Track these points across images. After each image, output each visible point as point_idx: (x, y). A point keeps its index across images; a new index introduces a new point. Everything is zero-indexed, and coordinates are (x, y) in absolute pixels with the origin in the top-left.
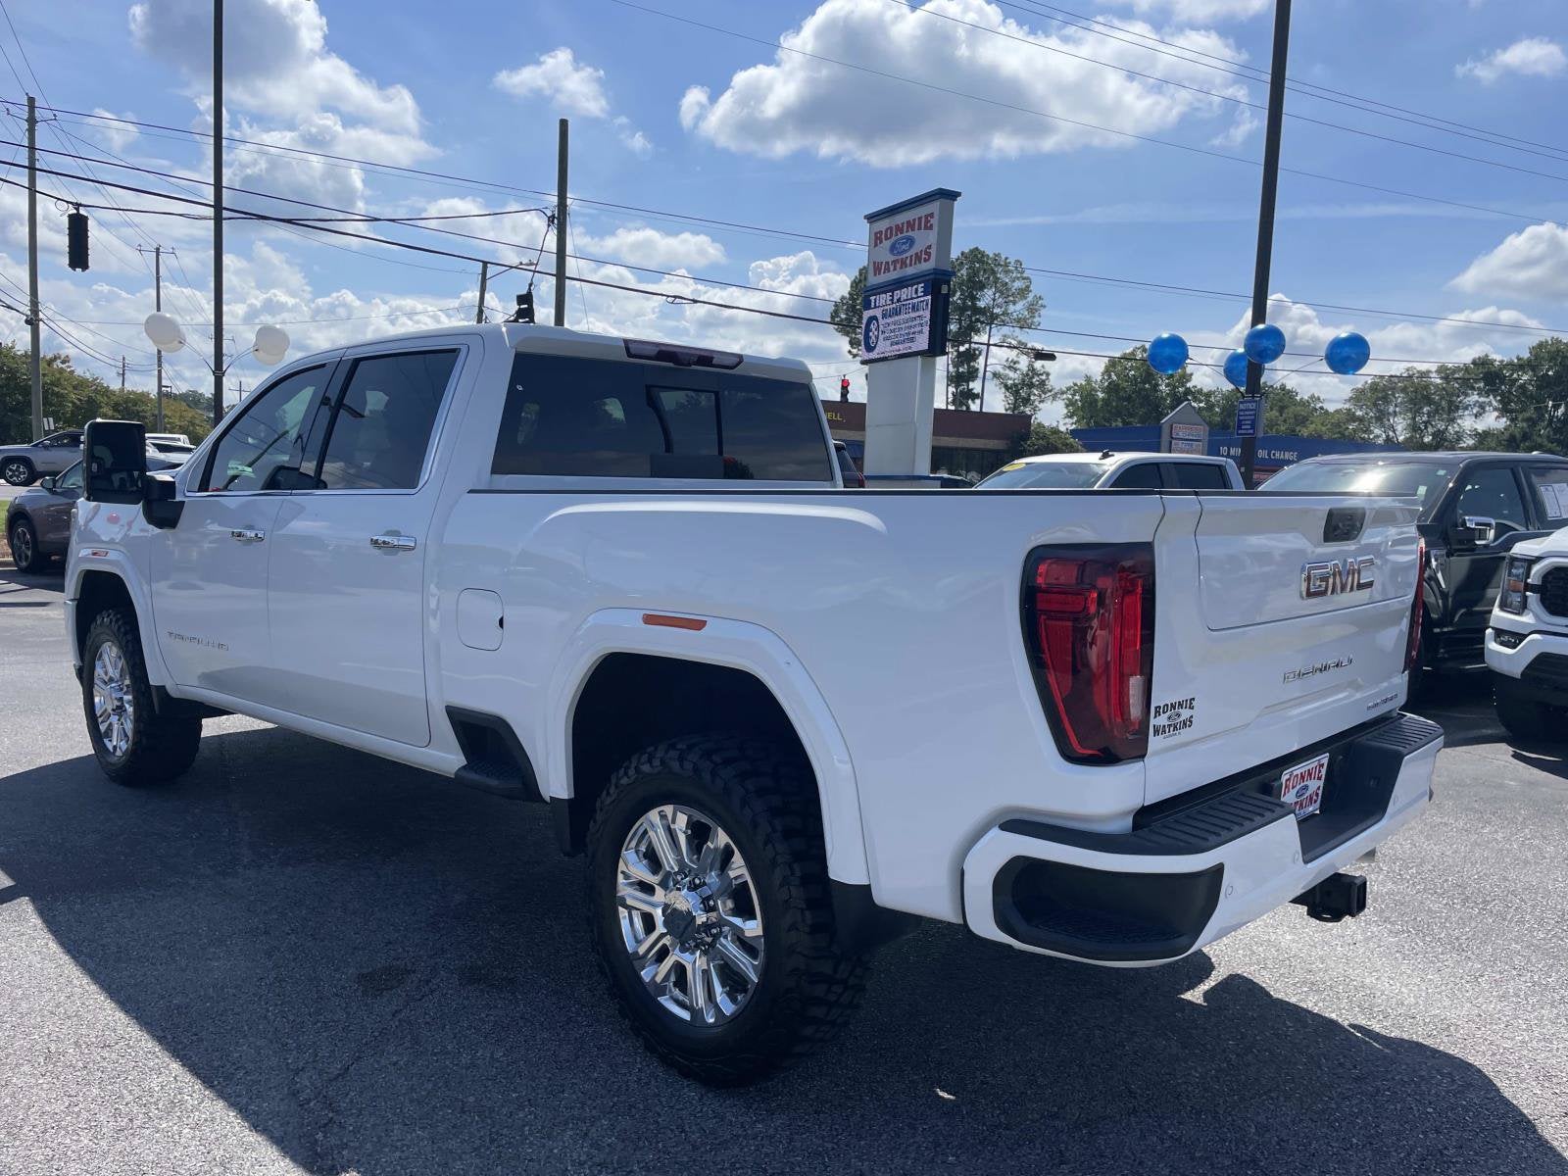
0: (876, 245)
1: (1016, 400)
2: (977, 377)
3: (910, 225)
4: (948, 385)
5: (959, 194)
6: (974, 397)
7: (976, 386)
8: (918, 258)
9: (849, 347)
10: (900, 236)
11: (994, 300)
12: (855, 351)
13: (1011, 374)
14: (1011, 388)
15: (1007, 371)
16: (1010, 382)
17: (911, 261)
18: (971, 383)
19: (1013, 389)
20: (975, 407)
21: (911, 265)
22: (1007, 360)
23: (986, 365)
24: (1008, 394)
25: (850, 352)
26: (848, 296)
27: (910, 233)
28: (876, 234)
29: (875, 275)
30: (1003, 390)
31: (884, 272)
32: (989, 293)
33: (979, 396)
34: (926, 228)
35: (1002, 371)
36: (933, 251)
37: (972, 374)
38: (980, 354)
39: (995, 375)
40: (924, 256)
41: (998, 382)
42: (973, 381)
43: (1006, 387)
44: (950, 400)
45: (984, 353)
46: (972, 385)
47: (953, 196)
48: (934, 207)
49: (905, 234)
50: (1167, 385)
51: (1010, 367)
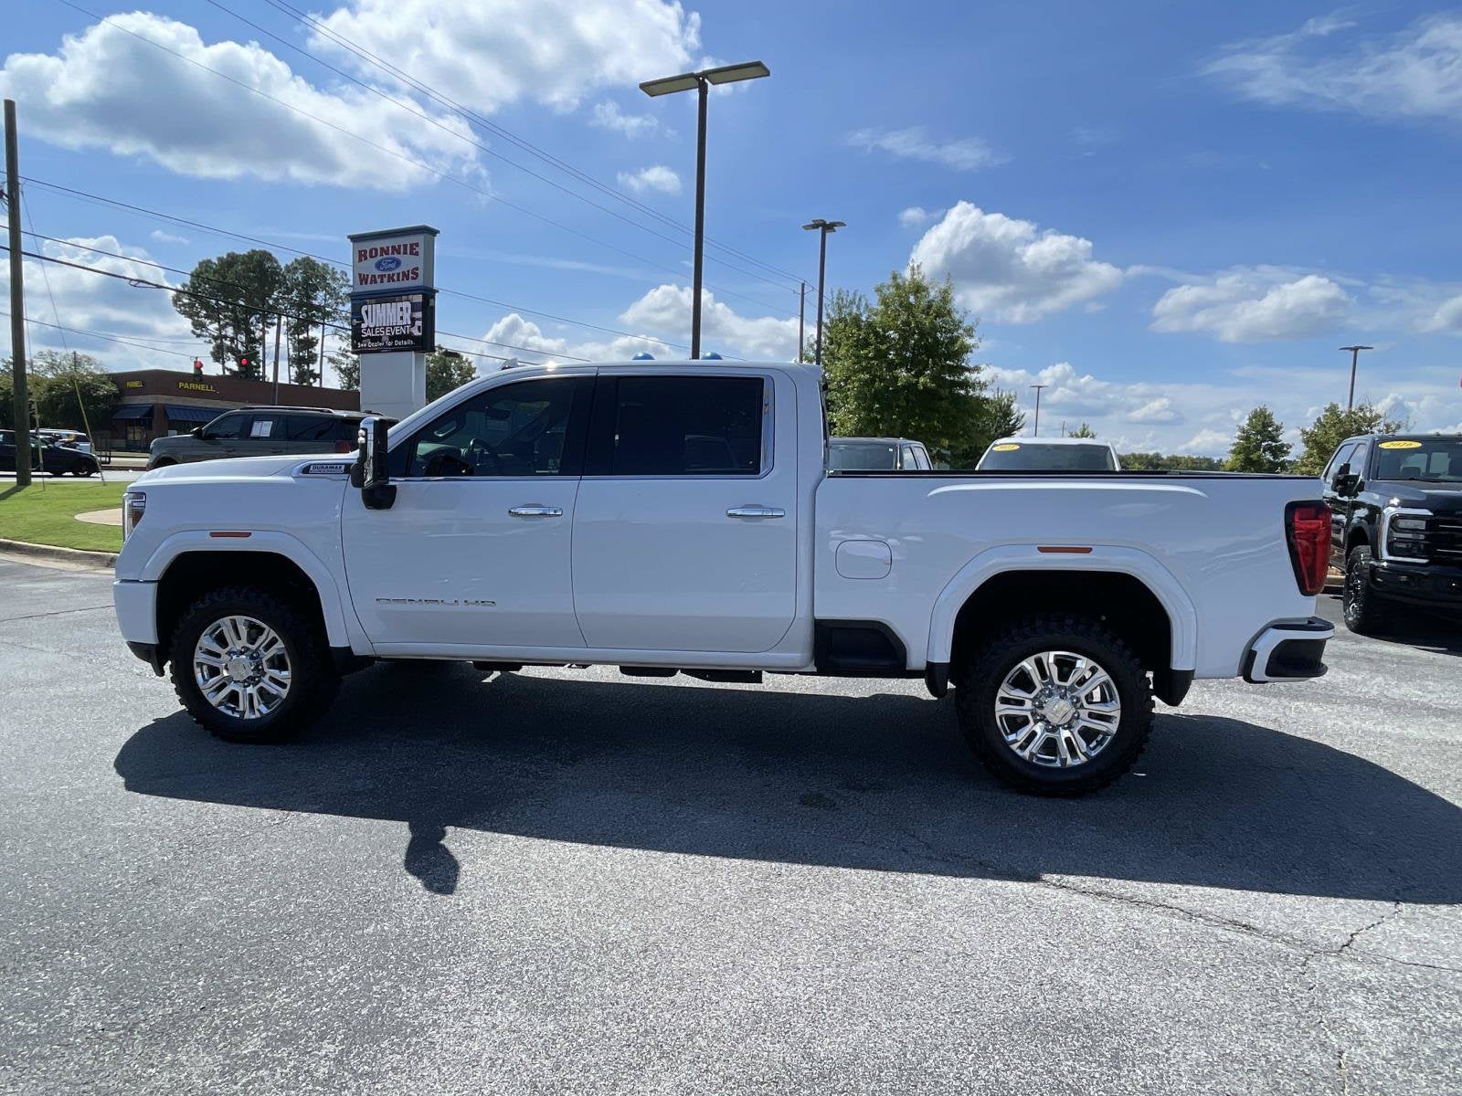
0: (360, 260)
1: (350, 381)
2: (316, 360)
3: (396, 250)
4: (289, 366)
5: (438, 232)
6: (316, 376)
7: (315, 368)
8: (406, 276)
9: (192, 328)
10: (385, 256)
11: (325, 300)
12: (198, 332)
13: (344, 360)
14: (345, 371)
15: (341, 358)
16: (343, 367)
17: (398, 277)
18: (311, 365)
19: (347, 372)
20: (316, 385)
21: (398, 280)
22: (340, 349)
23: (322, 352)
24: (342, 376)
25: (193, 332)
26: (189, 284)
27: (396, 256)
28: (360, 252)
29: (361, 284)
30: (338, 371)
31: (371, 283)
32: (321, 294)
33: (319, 376)
34: (411, 253)
35: (336, 357)
36: (420, 272)
37: (312, 359)
38: (317, 342)
39: (331, 360)
40: (411, 275)
41: (333, 365)
42: (313, 363)
43: (340, 369)
44: (293, 378)
45: (320, 342)
46: (312, 367)
47: (433, 232)
48: (419, 239)
49: (390, 256)
50: (459, 375)
51: (342, 355)
